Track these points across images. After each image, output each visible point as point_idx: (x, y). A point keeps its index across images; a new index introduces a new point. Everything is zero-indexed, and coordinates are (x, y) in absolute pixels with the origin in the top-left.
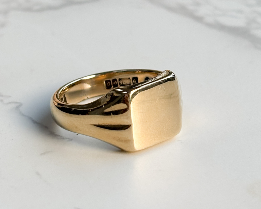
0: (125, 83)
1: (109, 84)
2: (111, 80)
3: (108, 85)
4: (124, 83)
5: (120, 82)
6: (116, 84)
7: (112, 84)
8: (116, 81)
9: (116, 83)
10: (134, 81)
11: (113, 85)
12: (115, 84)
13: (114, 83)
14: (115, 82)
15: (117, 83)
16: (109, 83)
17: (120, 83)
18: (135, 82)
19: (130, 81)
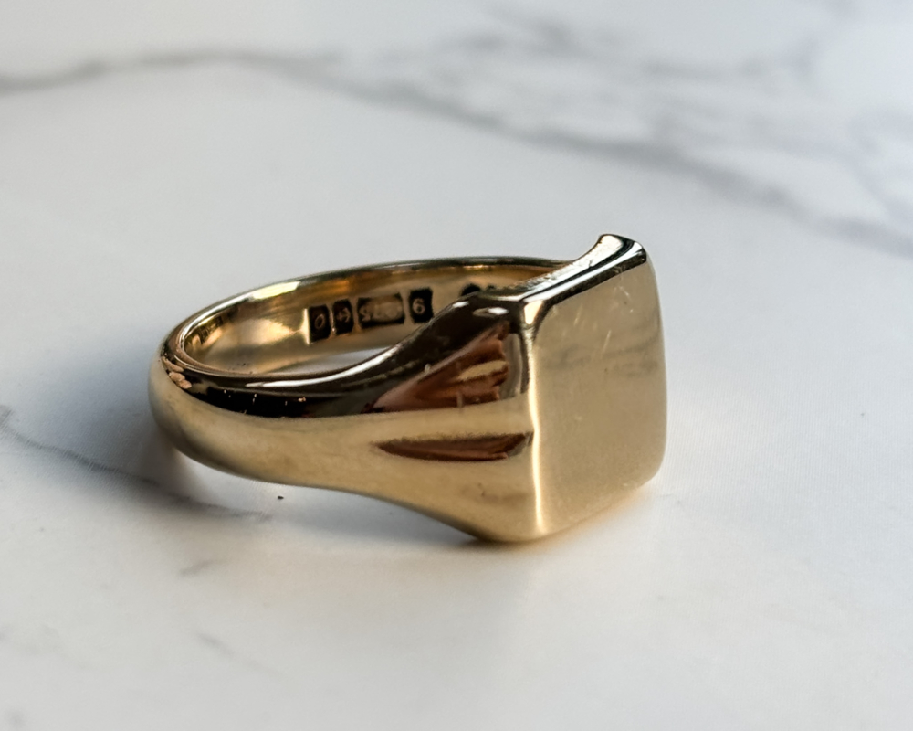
0: (379, 314)
1: (320, 321)
2: (329, 305)
3: (317, 327)
4: (376, 317)
5: (362, 311)
6: (347, 320)
7: (332, 321)
8: (346, 310)
9: (348, 316)
10: (415, 306)
11: (338, 324)
12: (345, 318)
13: (341, 317)
14: (344, 313)
15: (352, 315)
16: (322, 316)
17: (361, 317)
18: (419, 309)
19: (402, 305)
